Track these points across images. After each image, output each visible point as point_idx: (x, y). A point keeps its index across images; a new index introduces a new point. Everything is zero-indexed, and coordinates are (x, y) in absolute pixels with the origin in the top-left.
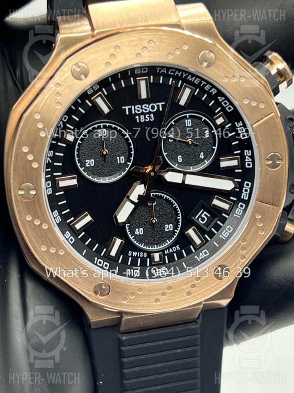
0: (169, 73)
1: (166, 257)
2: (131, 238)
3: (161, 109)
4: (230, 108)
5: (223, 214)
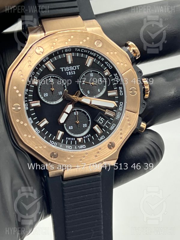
0: (81, 51)
1: (84, 140)
2: (67, 131)
3: (78, 69)
4: (111, 67)
5: (111, 119)
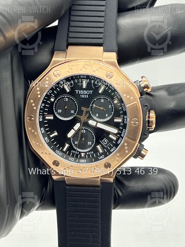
1: (87, 155)
2: (73, 145)
4: (119, 97)
5: (113, 142)
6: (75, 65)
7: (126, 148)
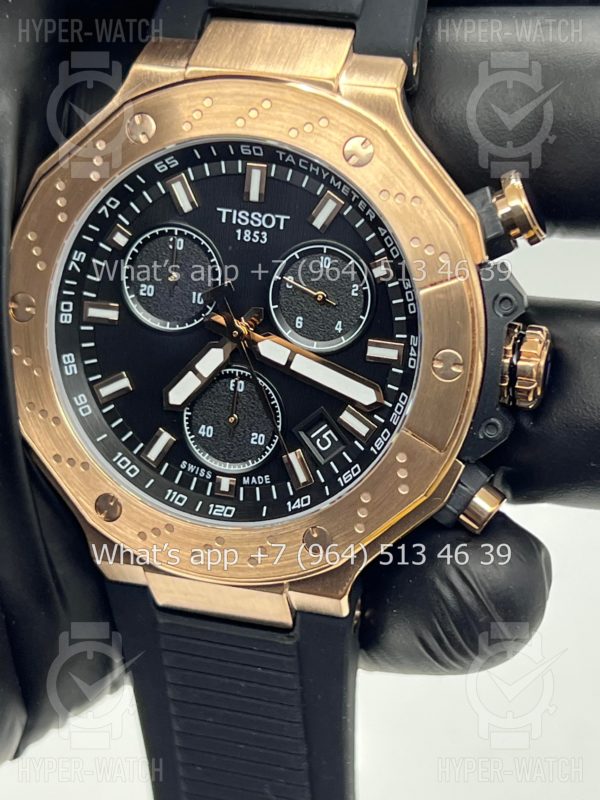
0: (300, 165)
1: (242, 489)
2: (189, 438)
3: (282, 227)
4: (394, 252)
5: (356, 442)
6: (215, 95)
7: (402, 474)
